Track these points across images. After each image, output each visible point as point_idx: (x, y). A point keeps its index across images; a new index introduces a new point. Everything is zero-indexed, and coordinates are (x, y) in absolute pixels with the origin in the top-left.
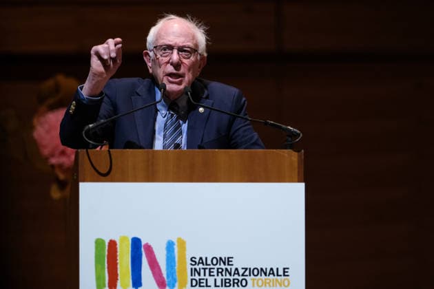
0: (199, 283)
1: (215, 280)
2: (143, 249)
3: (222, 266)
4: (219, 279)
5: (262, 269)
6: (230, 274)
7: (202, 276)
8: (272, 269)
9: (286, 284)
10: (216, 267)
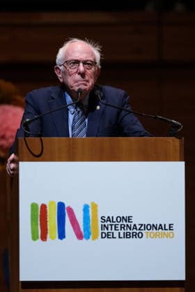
0: (107, 236)
1: (119, 233)
2: (66, 211)
3: (125, 223)
4: (122, 232)
5: (153, 225)
6: (130, 229)
7: (110, 230)
8: (161, 225)
9: (171, 236)
10: (120, 224)
